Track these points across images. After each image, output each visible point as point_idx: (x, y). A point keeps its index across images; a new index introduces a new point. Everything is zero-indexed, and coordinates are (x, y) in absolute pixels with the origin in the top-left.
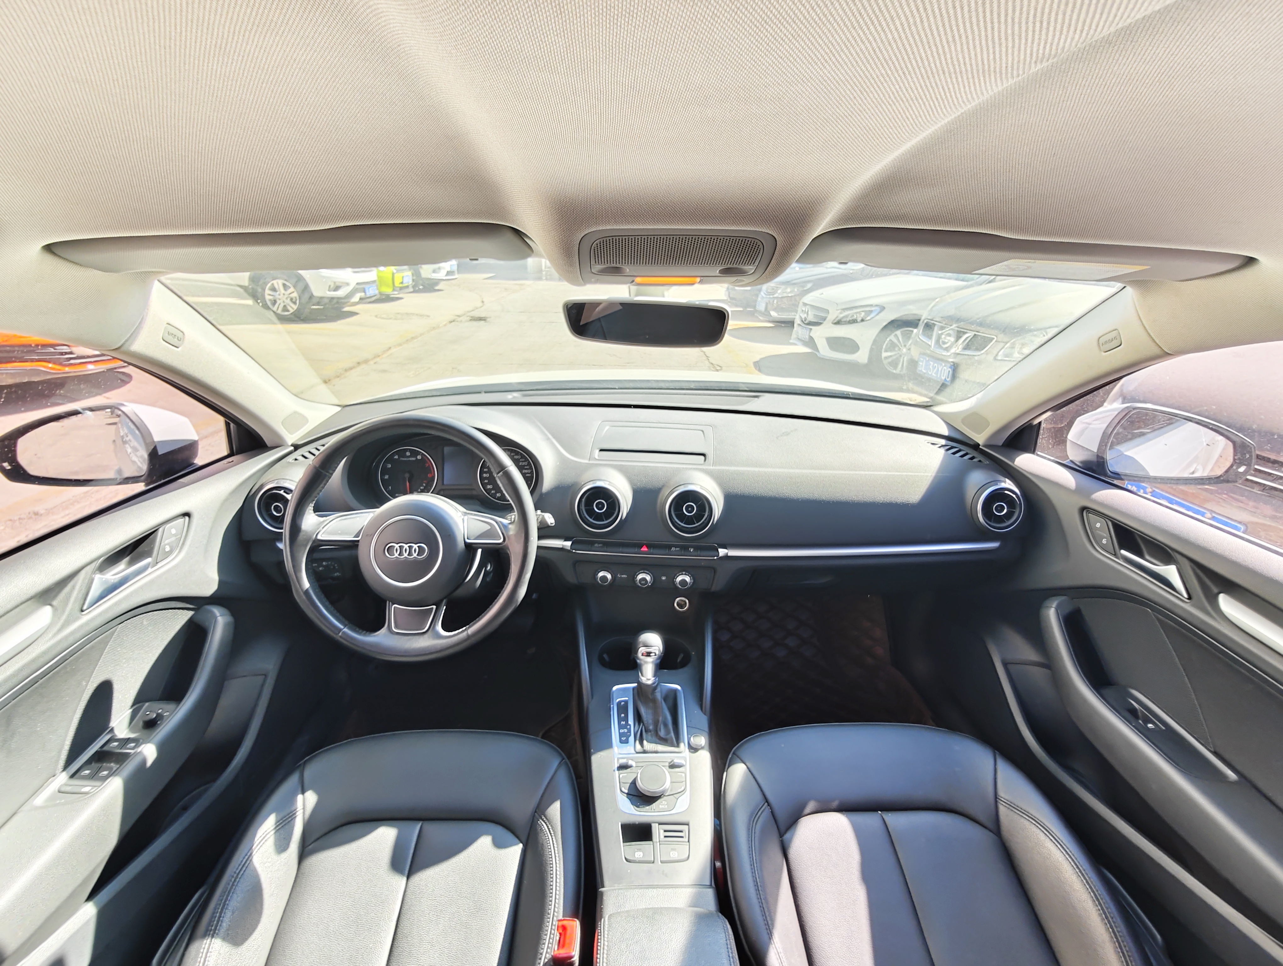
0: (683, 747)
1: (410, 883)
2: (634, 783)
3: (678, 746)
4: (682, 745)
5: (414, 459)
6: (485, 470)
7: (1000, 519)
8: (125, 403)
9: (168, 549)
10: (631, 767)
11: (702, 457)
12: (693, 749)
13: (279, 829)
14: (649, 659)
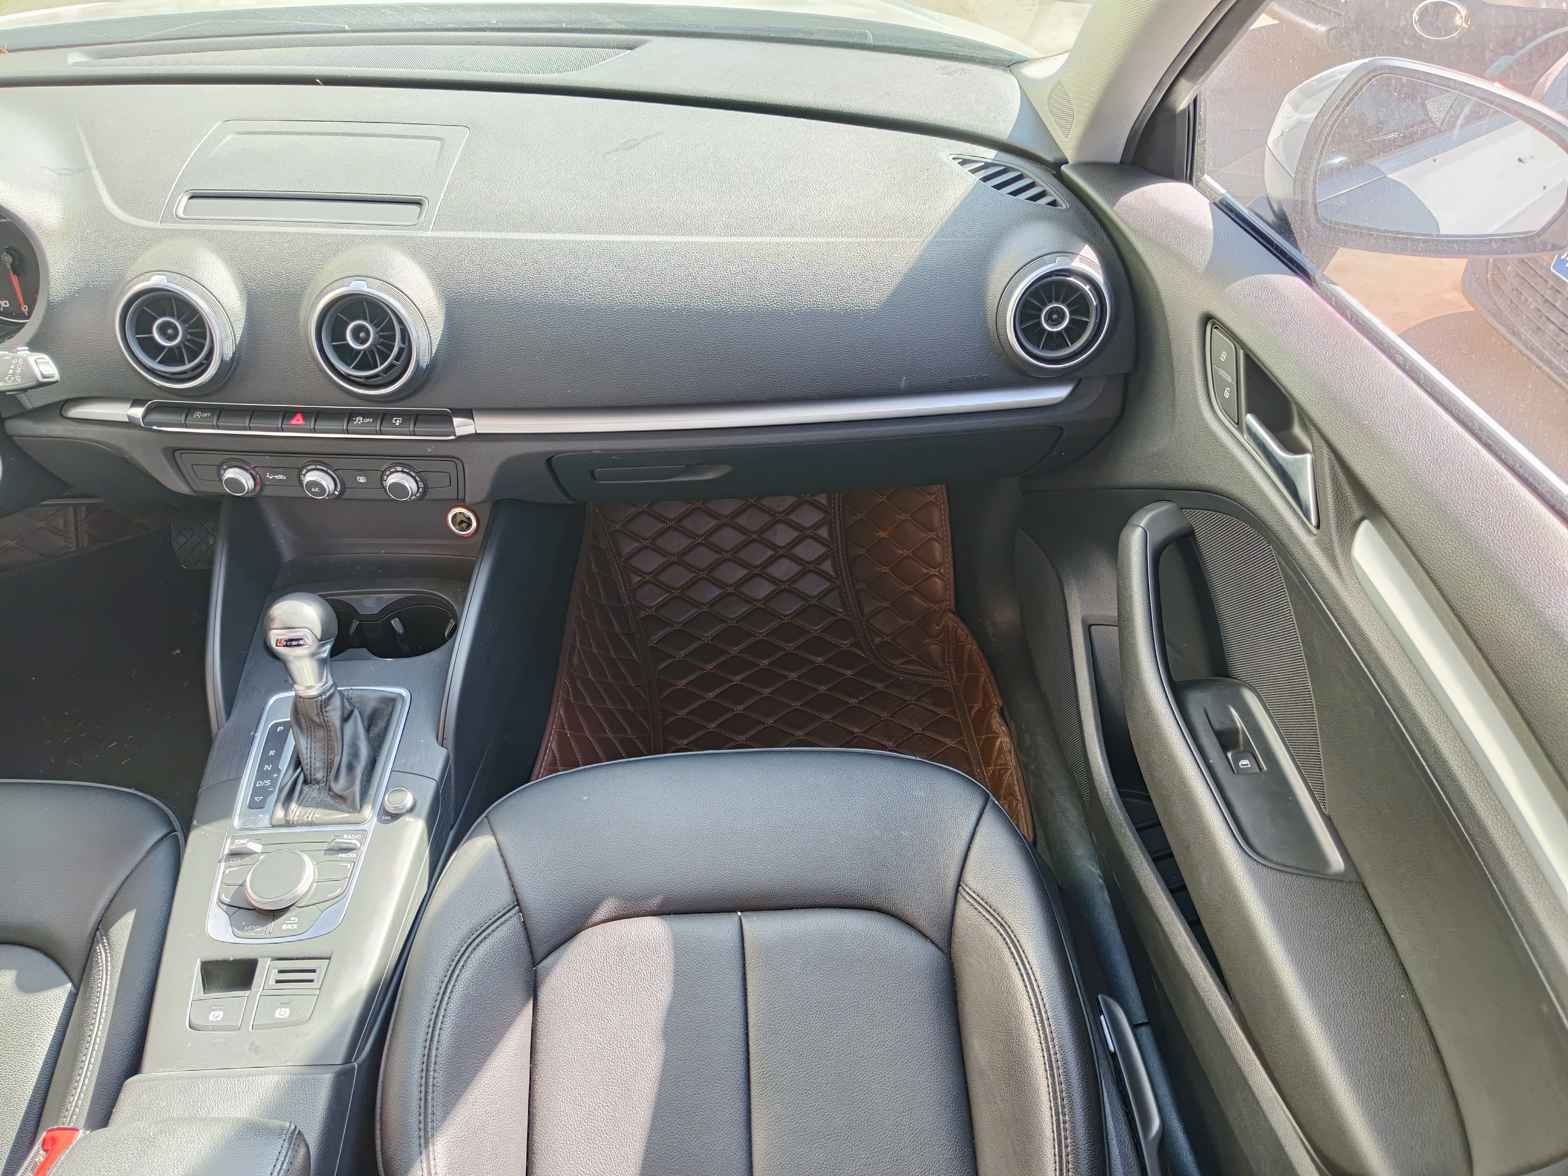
0: (368, 812)
3: (360, 810)
4: (368, 808)
7: (1057, 341)
10: (250, 853)
11: (416, 209)
12: (388, 815)
14: (302, 650)
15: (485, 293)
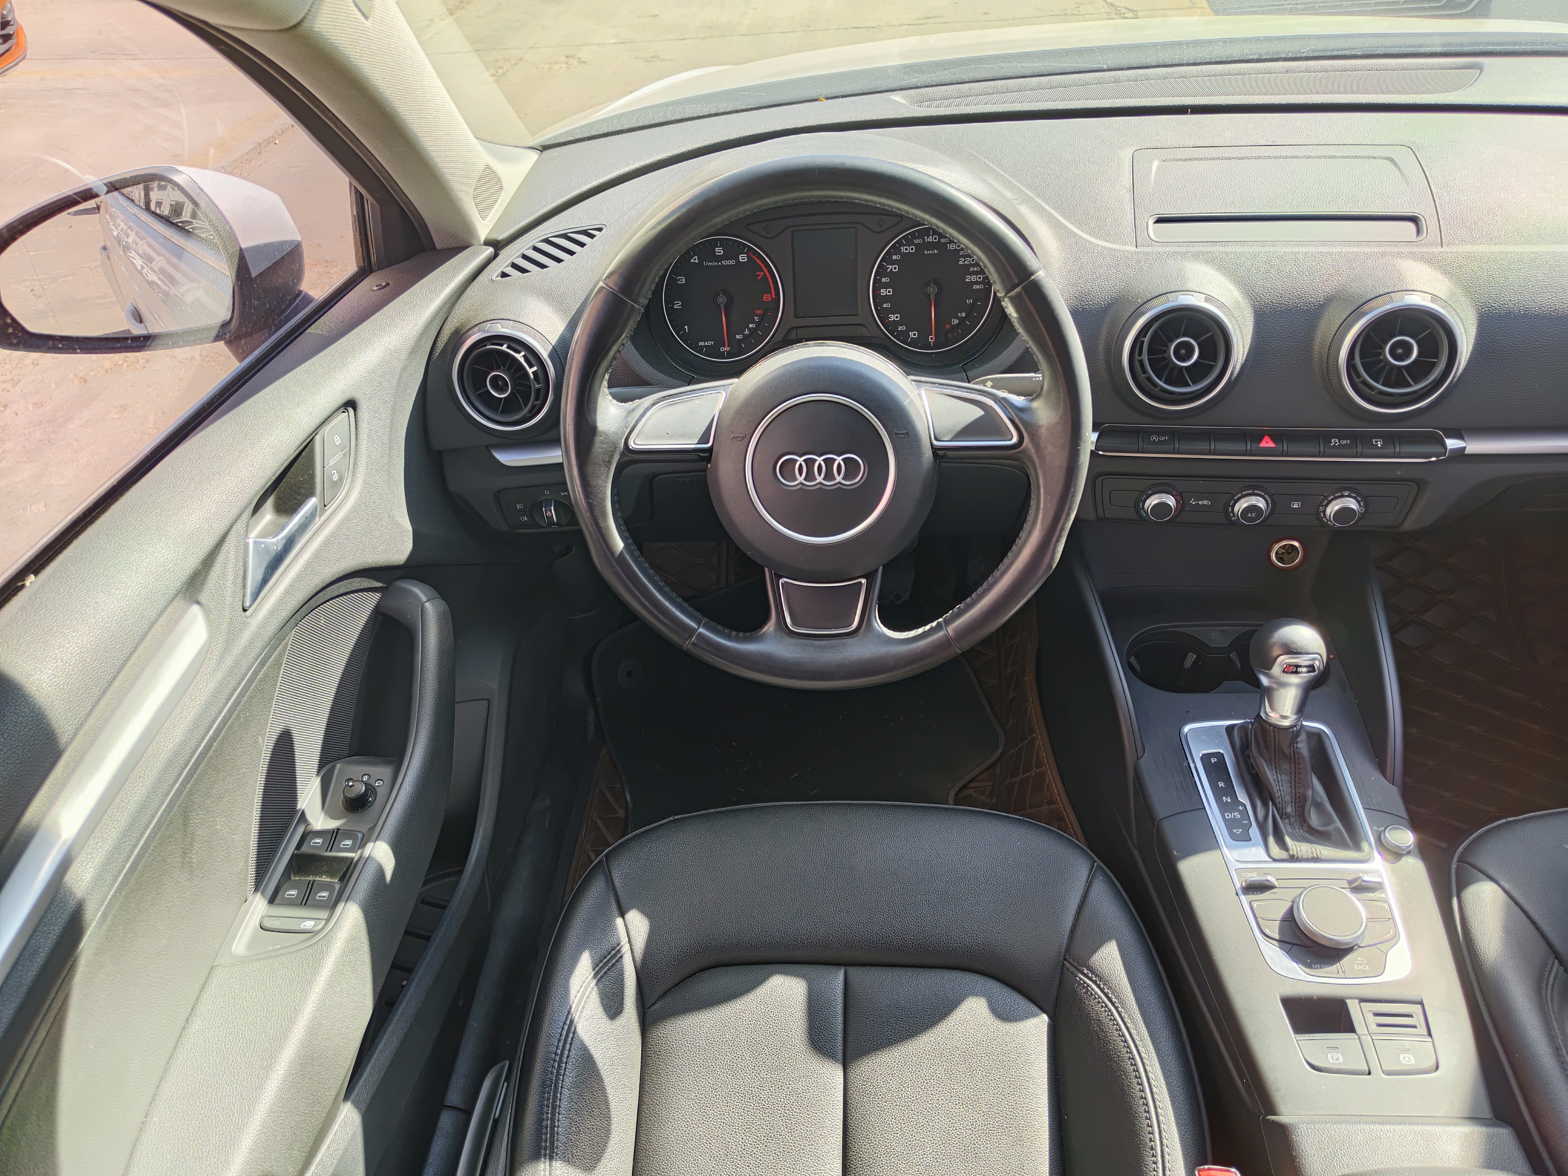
0: (1370, 849)
1: (851, 1075)
2: (1290, 921)
3: (1357, 847)
4: (1365, 845)
5: (732, 262)
6: (883, 280)
8: (179, 168)
9: (336, 477)
10: (1271, 887)
11: (1411, 226)
12: (1395, 854)
13: (602, 977)
14: (1294, 679)
15: (1521, 307)
